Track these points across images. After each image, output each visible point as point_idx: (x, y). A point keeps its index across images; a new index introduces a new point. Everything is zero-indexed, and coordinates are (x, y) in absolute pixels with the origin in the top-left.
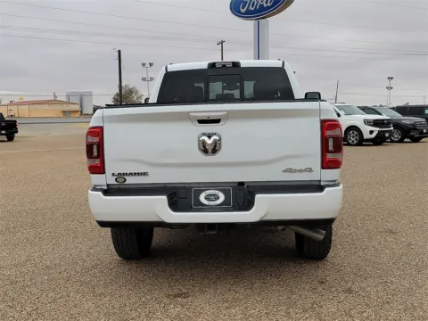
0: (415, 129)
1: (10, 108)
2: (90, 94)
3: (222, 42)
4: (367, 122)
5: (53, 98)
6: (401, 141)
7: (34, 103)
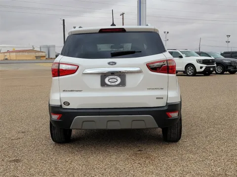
0: (231, 66)
1: (5, 54)
2: (54, 46)
3: (123, 14)
4: (199, 61)
5: (32, 49)
6: (222, 73)
7: (19, 51)
